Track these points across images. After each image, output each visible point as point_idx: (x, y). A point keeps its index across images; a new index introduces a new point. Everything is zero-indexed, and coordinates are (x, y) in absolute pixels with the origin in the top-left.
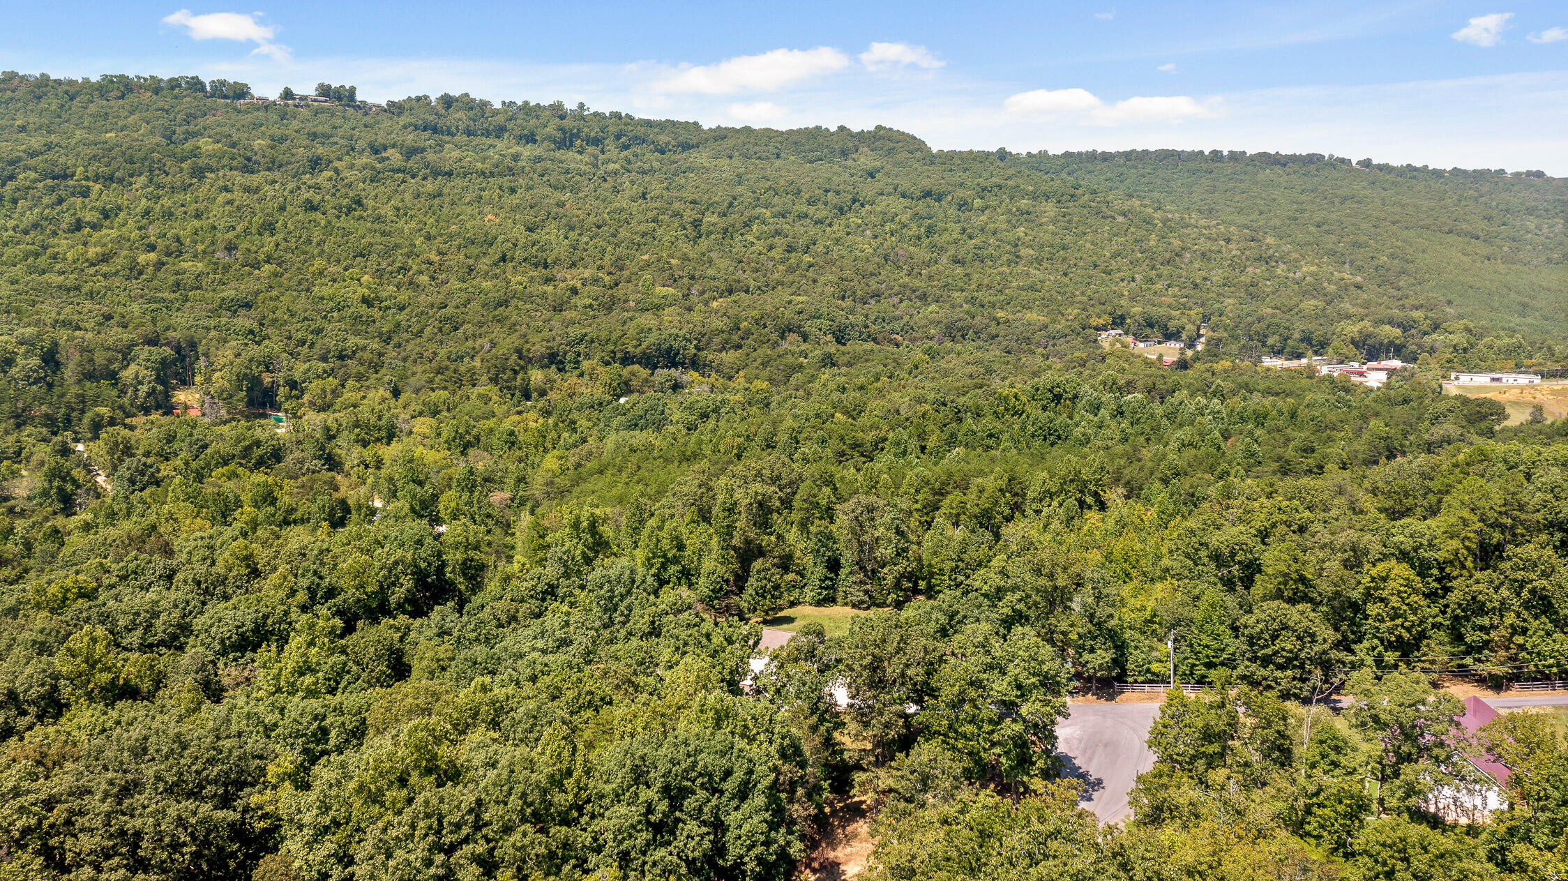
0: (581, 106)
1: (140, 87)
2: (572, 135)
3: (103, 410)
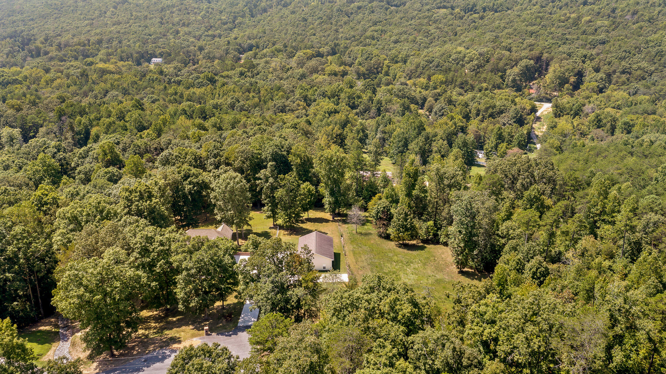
3: (484, 85)
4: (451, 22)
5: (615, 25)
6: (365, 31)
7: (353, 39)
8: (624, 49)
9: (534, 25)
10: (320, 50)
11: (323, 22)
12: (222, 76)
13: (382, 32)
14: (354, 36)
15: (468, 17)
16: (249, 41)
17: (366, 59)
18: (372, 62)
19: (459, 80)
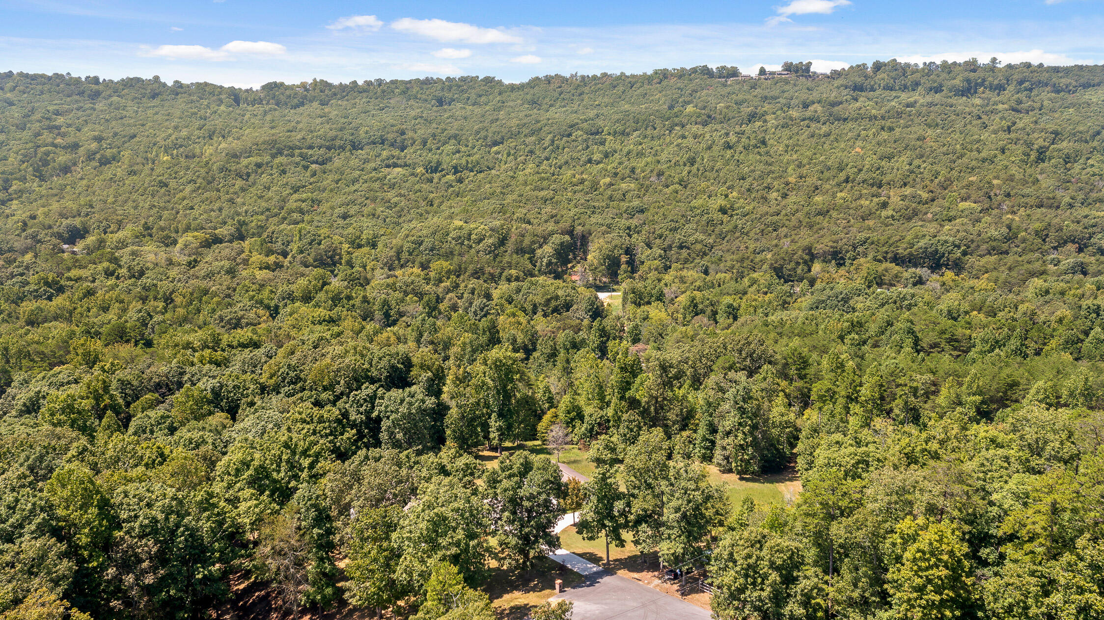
0: (994, 60)
1: (672, 75)
2: (977, 84)
3: (513, 272)
4: (417, 187)
5: (644, 188)
6: (284, 201)
7: (267, 213)
8: (671, 218)
9: (542, 189)
10: (217, 232)
11: (199, 187)
12: (69, 279)
13: (313, 201)
14: (268, 210)
15: (440, 180)
16: (65, 222)
17: (310, 244)
18: (322, 247)
19: (471, 267)
